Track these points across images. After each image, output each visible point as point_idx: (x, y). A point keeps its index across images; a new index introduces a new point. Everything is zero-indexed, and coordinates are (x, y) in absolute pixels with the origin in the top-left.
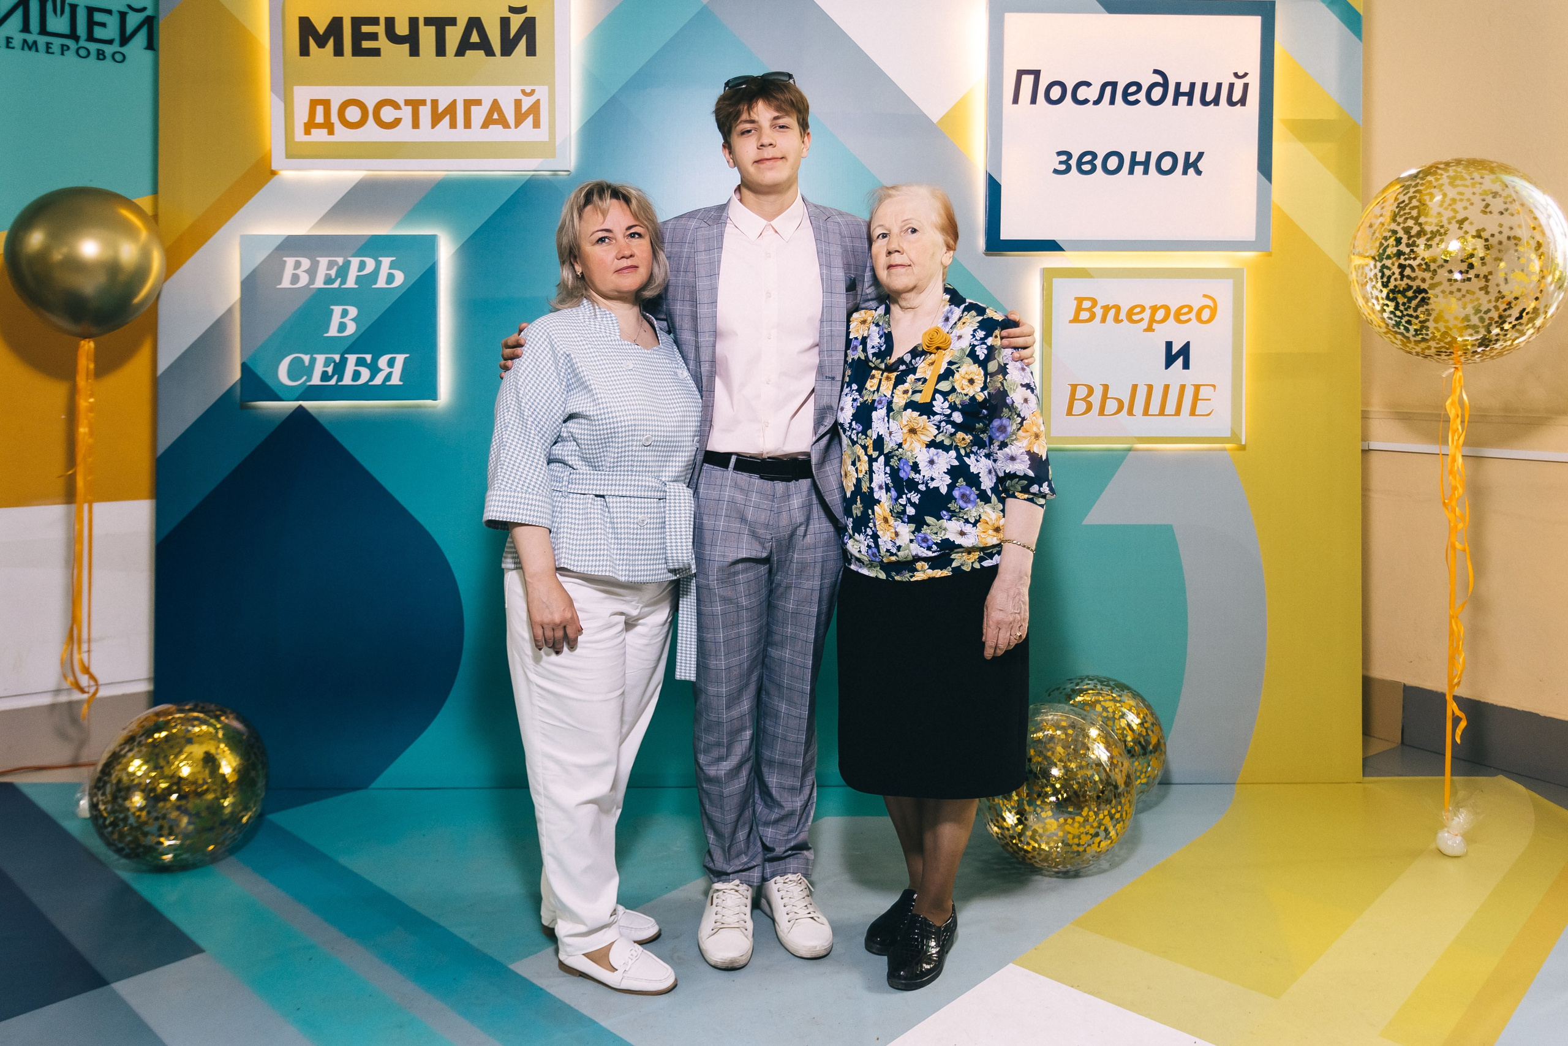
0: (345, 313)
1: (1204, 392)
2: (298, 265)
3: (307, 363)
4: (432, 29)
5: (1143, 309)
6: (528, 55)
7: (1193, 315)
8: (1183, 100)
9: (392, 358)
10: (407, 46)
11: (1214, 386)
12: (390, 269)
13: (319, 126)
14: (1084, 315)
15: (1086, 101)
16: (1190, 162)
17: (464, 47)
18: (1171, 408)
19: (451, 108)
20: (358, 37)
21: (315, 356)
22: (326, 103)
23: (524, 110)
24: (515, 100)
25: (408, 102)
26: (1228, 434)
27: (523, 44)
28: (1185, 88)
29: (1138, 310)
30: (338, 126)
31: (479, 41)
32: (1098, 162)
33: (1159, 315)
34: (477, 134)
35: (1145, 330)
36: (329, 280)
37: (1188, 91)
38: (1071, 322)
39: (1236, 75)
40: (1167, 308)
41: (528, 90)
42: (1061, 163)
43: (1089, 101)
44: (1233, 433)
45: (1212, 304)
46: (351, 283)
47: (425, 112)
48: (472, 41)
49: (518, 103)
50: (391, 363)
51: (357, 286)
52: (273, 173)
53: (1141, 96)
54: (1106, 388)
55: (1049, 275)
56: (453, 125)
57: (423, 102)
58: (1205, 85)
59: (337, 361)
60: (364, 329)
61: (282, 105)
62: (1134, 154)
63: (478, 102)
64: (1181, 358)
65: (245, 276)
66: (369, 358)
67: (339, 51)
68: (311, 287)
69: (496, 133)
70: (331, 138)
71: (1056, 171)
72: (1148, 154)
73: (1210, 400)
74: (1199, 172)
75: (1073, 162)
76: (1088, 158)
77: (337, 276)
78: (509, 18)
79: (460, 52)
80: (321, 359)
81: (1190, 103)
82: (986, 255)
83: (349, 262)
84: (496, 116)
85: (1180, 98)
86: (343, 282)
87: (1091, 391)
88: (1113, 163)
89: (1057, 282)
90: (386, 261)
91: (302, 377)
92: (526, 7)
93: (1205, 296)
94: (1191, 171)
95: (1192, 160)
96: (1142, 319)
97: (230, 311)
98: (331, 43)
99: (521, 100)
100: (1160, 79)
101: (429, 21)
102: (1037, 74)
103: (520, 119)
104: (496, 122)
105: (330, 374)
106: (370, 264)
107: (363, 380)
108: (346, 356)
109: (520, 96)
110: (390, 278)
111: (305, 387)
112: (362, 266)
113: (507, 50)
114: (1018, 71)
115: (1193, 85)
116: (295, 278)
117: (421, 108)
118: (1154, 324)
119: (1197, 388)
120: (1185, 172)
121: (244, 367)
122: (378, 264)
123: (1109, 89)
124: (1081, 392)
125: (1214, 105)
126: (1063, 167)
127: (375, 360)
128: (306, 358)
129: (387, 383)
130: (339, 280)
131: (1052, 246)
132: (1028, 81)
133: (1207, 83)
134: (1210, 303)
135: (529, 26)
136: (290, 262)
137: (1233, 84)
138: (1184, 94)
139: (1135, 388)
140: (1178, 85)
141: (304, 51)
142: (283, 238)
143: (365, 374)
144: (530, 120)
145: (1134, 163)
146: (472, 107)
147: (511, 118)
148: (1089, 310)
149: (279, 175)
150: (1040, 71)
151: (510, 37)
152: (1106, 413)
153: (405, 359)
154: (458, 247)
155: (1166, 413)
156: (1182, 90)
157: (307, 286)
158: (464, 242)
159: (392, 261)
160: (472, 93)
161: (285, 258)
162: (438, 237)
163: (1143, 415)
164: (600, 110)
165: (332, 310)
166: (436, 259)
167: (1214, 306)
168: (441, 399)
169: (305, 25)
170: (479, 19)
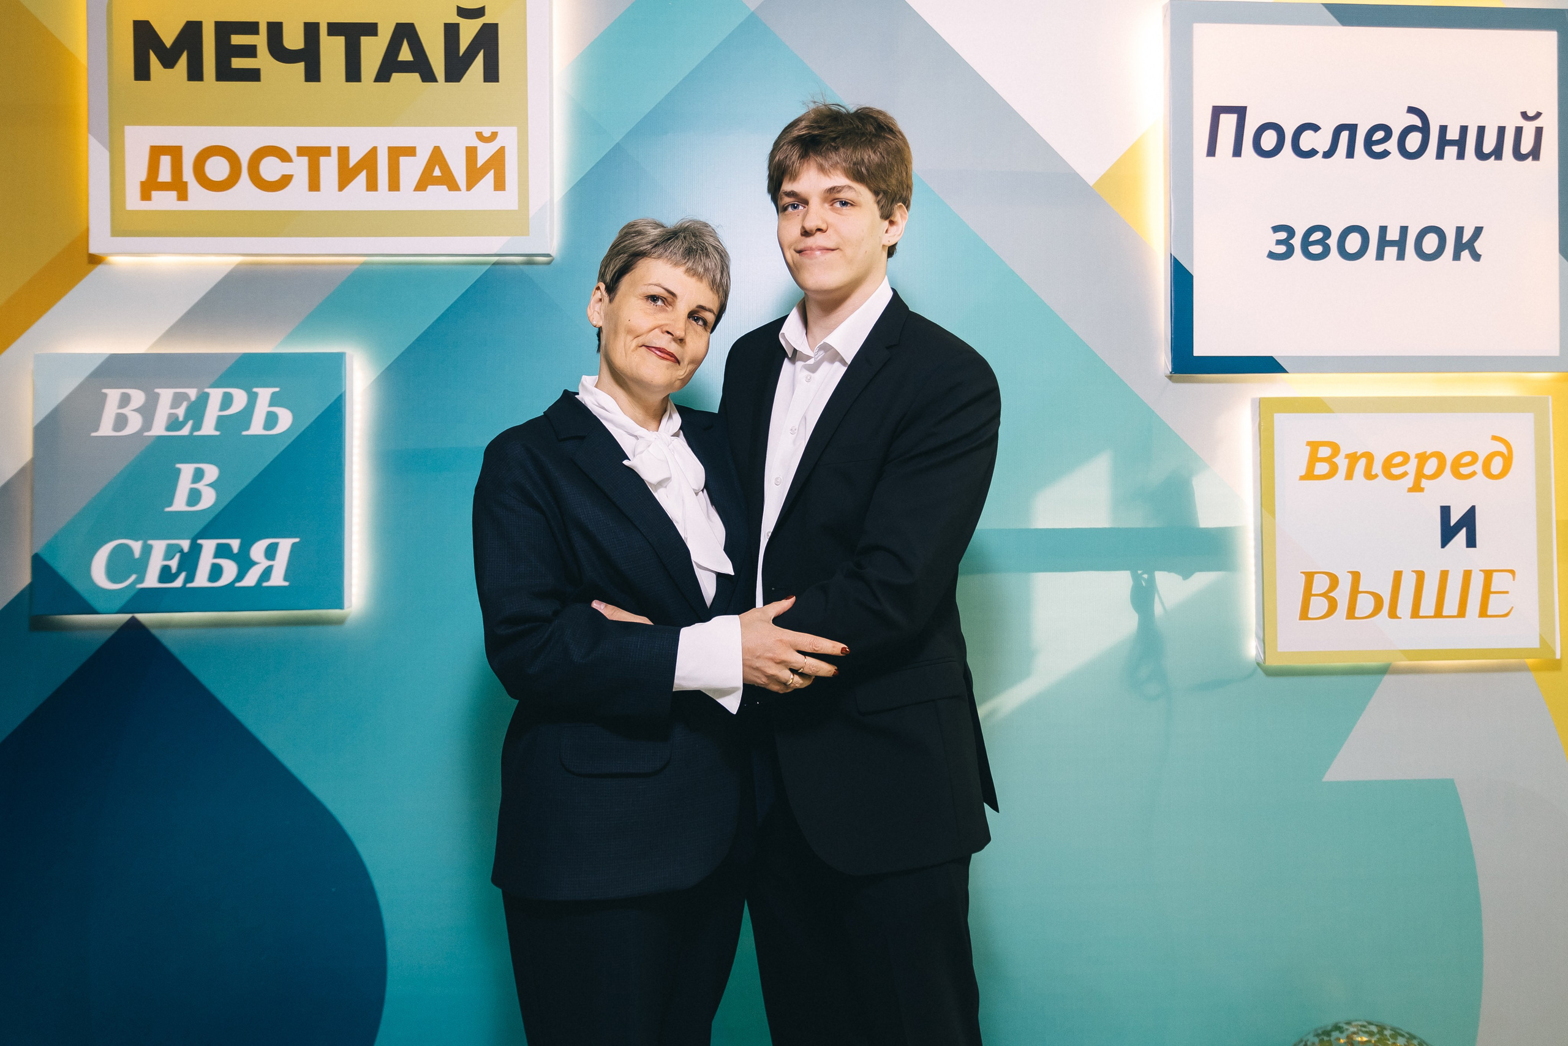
0: (198, 476)
1: (1499, 582)
2: (125, 400)
3: (137, 554)
4: (340, 41)
5: (1406, 458)
6: (485, 81)
7: (1478, 467)
8: (1451, 151)
9: (271, 544)
10: (300, 67)
11: (1512, 572)
12: (271, 405)
13: (164, 187)
14: (1322, 468)
15: (1312, 153)
16: (1464, 240)
17: (388, 69)
18: (1451, 605)
19: (369, 161)
20: (225, 51)
21: (150, 542)
22: (176, 153)
23: (480, 162)
24: (467, 148)
25: (302, 151)
26: (1535, 644)
27: (479, 63)
28: (1453, 134)
29: (1398, 460)
30: (193, 186)
31: (412, 59)
32: (1333, 242)
33: (1431, 466)
34: (407, 199)
35: (1410, 490)
36: (174, 424)
37: (1457, 138)
38: (1302, 478)
39: (1524, 115)
40: (1440, 457)
41: (487, 133)
42: (1279, 242)
43: (1317, 152)
44: (1542, 640)
45: (1505, 451)
46: (208, 428)
47: (329, 167)
48: (401, 58)
49: (471, 152)
50: (271, 553)
51: (218, 433)
52: (95, 260)
53: (1392, 145)
54: (1356, 576)
55: (1266, 410)
56: (372, 185)
57: (326, 151)
58: (1481, 130)
59: (186, 548)
60: (228, 500)
61: (105, 155)
62: (1383, 230)
63: (411, 151)
64: (1464, 530)
65: (39, 419)
66: (235, 544)
67: (195, 73)
68: (146, 434)
69: (437, 197)
70: (182, 206)
71: (1272, 255)
72: (1404, 230)
73: (1507, 592)
74: (1476, 257)
75: (1296, 242)
76: (1317, 236)
77: (187, 417)
78: (458, 24)
79: (383, 76)
80: (159, 547)
81: (1461, 155)
82: (1170, 378)
83: (207, 395)
84: (437, 172)
85: (1447, 148)
86: (197, 426)
87: (1334, 581)
88: (1353, 243)
89: (1282, 421)
90: (264, 394)
91: (129, 577)
92: (483, 8)
93: (1494, 438)
94: (1465, 254)
95: (1466, 238)
96: (1405, 474)
97: (22, 471)
98: (183, 61)
99: (475, 148)
100: (1417, 122)
101: (335, 29)
102: (1241, 112)
103: (474, 175)
104: (437, 181)
105: (174, 570)
106: (240, 398)
107: (224, 581)
108: (200, 541)
109: (475, 142)
110: (271, 420)
111: (133, 593)
112: (227, 401)
113: (454, 73)
114: (1214, 107)
115: (1464, 130)
116: (121, 421)
117: (323, 160)
118: (1424, 481)
119: (1488, 575)
120: (1457, 257)
121: (38, 562)
122: (252, 399)
123: (1345, 136)
124: (1321, 584)
125: (1496, 159)
126: (1282, 249)
127: (245, 548)
128: (136, 546)
129: (265, 584)
130: (190, 423)
131: (1268, 365)
132: (1228, 122)
133: (1484, 127)
134: (1502, 448)
135: (488, 38)
136: (113, 395)
137: (1522, 128)
138: (1452, 143)
139: (1398, 575)
140: (1443, 129)
141: (142, 72)
142: (104, 358)
143: (230, 569)
144: (490, 176)
145: (1383, 243)
146: (401, 158)
147: (460, 175)
148: (1329, 460)
149: (106, 264)
150: (1245, 108)
151: (459, 53)
152: (1356, 615)
153: (294, 545)
154: (381, 372)
155: (1444, 614)
156: (1448, 137)
157: (138, 434)
158: (390, 363)
159: (273, 394)
160: (401, 136)
161: (104, 391)
162: (347, 356)
163: (1412, 617)
164: (597, 165)
165: (179, 471)
166: (344, 390)
167: (1508, 454)
168: (351, 606)
169: (144, 34)
170: (411, 26)
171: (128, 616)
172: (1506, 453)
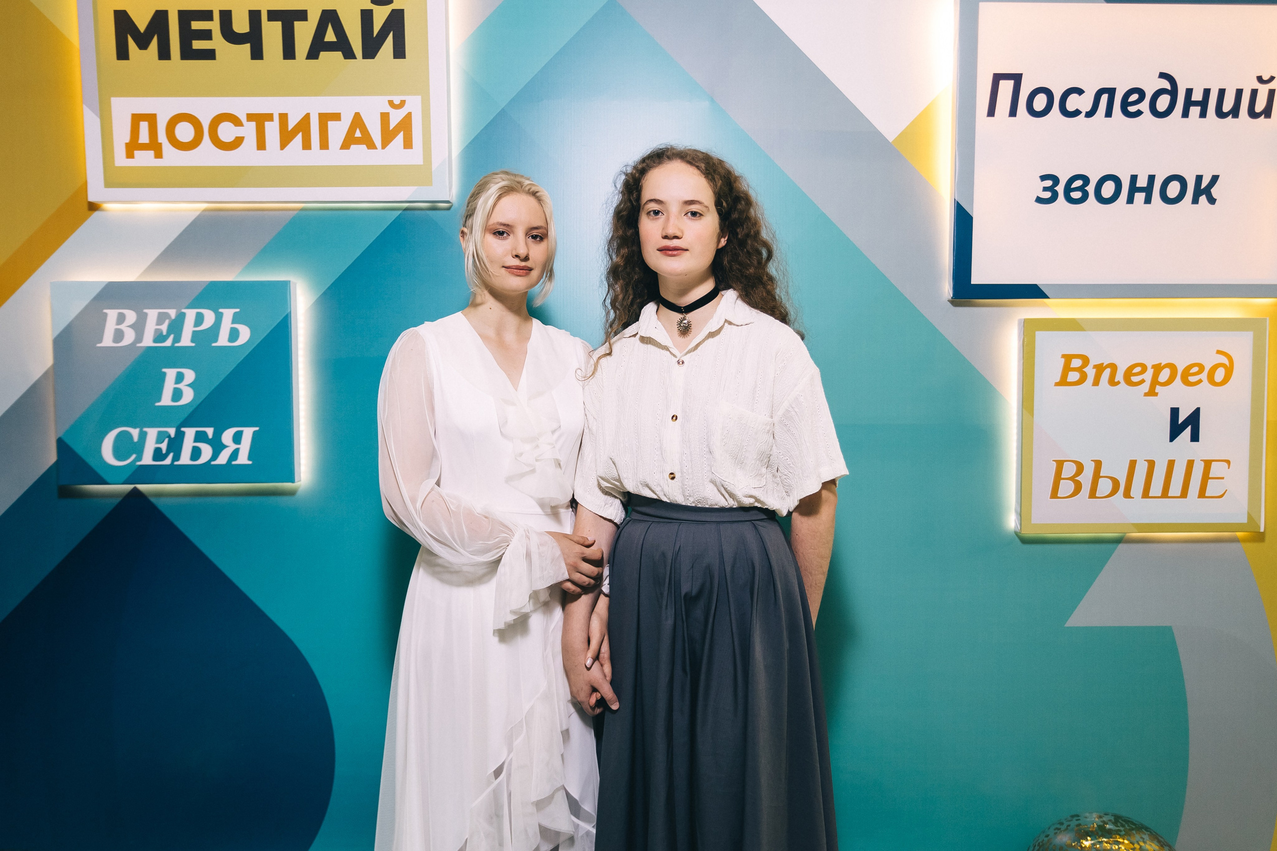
0: (180, 378)
1: (1216, 469)
2: (121, 319)
3: (136, 439)
4: (278, 25)
5: (1144, 368)
6: (396, 57)
7: (1204, 376)
8: (1195, 111)
9: (237, 431)
10: (248, 46)
11: (1228, 462)
12: (233, 322)
13: (144, 147)
14: (1073, 376)
15: (1077, 113)
16: (1203, 187)
17: (317, 48)
18: (1176, 488)
19: (304, 125)
20: (187, 35)
21: (145, 429)
22: (151, 119)
23: (392, 125)
24: (381, 113)
25: (251, 117)
26: (1244, 520)
27: (389, 42)
28: (1197, 96)
29: (1138, 369)
30: (167, 147)
31: (334, 39)
32: (1091, 189)
33: (1164, 375)
34: (335, 156)
35: (1146, 395)
36: (159, 337)
37: (1201, 100)
38: (1057, 384)
39: (1260, 79)
40: (1172, 367)
41: (397, 101)
42: (1045, 189)
43: (1080, 112)
44: (1250, 517)
45: (1227, 363)
46: (186, 341)
47: (272, 130)
48: (327, 39)
49: (385, 117)
50: (237, 438)
51: (193, 345)
52: (93, 207)
53: (1144, 106)
54: (1098, 464)
55: (1030, 328)
56: (307, 145)
57: (269, 117)
58: (1222, 92)
59: (173, 435)
60: (203, 396)
61: (98, 120)
62: (1134, 178)
63: (336, 117)
64: (1189, 428)
65: (57, 333)
66: (210, 431)
67: (164, 54)
68: (139, 345)
69: (359, 155)
70: (159, 163)
71: (1039, 200)
72: (1152, 178)
73: (1223, 478)
74: (1212, 201)
75: (1060, 189)
76: (1078, 183)
77: (170, 330)
78: (372, 10)
79: (313, 54)
80: (152, 433)
81: (1203, 114)
82: (953, 302)
83: (184, 315)
84: (358, 134)
85: (1192, 108)
86: (177, 339)
87: (1080, 467)
88: (1108, 189)
89: (1040, 336)
90: (228, 314)
91: (130, 456)
93: (1219, 352)
94: (1203, 199)
95: (1204, 184)
96: (1143, 381)
97: (46, 375)
98: (154, 44)
99: (388, 113)
100: (1166, 85)
101: (274, 15)
102: (1017, 78)
103: (388, 137)
104: (358, 141)
105: (164, 451)
106: (209, 317)
108: (183, 429)
109: (387, 109)
110: (234, 335)
111: (134, 469)
112: (199, 319)
113: (370, 51)
114: (994, 74)
115: (1207, 92)
116: (119, 335)
117: (267, 124)
118: (1158, 387)
119: (1208, 464)
120: (1195, 201)
121: (61, 443)
122: (219, 318)
123: (1105, 98)
124: (1069, 470)
125: (1233, 117)
126: (1048, 195)
127: (218, 434)
128: (135, 433)
129: (234, 463)
130: (172, 336)
131: (1033, 292)
132: (1006, 87)
133: (1223, 90)
134: (1225, 361)
135: (396, 21)
136: (112, 314)
137: (1257, 90)
138: (1196, 103)
139: (1133, 464)
140: (1189, 92)
141: (123, 54)
142: (103, 286)
143: (207, 452)
144: (400, 137)
145: (1134, 189)
146: (330, 124)
147: (377, 137)
148: (1079, 370)
149: (103, 210)
150: (1021, 75)
151: (373, 34)
152: (1097, 495)
153: (255, 432)
154: (318, 296)
155: (1169, 495)
156: (1194, 98)
157: (133, 344)
158: (325, 290)
159: (235, 314)
160: (328, 104)
161: (105, 311)
162: (291, 283)
163: (1142, 497)
164: (485, 127)
165: (165, 374)
166: (289, 311)
167: (1229, 365)
168: (300, 481)
169: (123, 20)
170: (334, 12)
171: (130, 487)
172: (1228, 365)
